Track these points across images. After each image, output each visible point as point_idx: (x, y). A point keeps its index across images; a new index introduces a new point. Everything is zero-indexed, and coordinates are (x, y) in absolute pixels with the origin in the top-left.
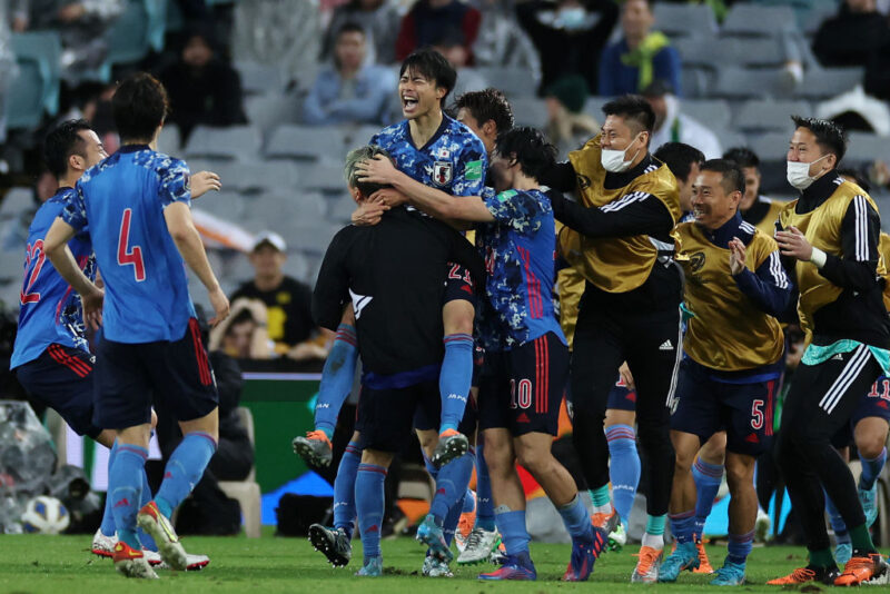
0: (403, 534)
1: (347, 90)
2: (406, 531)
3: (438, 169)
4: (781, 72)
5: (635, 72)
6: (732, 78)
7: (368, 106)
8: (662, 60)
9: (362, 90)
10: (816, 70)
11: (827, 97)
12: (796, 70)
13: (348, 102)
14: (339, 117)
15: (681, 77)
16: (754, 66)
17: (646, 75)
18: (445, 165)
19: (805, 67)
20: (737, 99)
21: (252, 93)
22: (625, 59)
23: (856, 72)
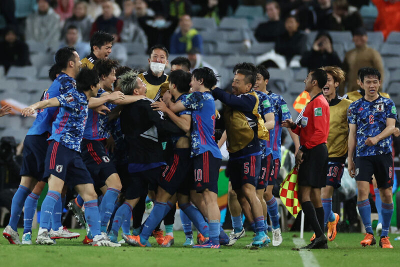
4: (242, 45)
5: (185, 44)
6: (222, 47)
8: (195, 40)
10: (256, 44)
11: (260, 54)
12: (248, 44)
15: (202, 47)
16: (231, 42)
17: (189, 46)
19: (252, 42)
20: (225, 55)
21: (33, 53)
22: (181, 40)
23: (271, 45)
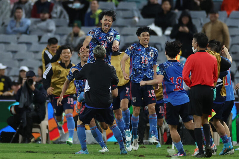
0: (33, 142)
1: (18, 25)
2: (34, 141)
3: (110, 37)
4: (132, 20)
5: (94, 20)
6: (120, 21)
7: (23, 29)
9: (21, 25)
10: (142, 19)
12: (137, 19)
13: (18, 28)
14: (16, 32)
16: (125, 18)
17: (97, 21)
18: (112, 37)
19: (139, 18)
20: (121, 27)
22: (92, 16)
23: (152, 20)
